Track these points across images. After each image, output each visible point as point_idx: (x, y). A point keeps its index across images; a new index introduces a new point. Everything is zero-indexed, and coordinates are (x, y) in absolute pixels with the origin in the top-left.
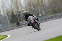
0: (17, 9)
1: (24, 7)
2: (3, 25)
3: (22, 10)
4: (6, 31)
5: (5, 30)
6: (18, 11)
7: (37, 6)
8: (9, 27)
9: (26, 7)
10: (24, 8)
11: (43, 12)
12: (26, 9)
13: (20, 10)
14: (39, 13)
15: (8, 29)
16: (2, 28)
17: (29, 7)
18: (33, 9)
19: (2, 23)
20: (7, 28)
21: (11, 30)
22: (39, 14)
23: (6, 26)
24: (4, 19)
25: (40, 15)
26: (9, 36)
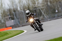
0: (34, 5)
4: (23, 26)
5: (21, 26)
6: (34, 7)
8: (25, 23)
9: (43, 3)
10: (41, 4)
11: (60, 8)
12: (43, 5)
13: (36, 6)
15: (24, 24)
16: (18, 23)
17: (45, 3)
18: (50, 5)
19: (18, 18)
21: (27, 25)
22: (55, 11)
23: (22, 21)
24: (20, 15)
25: (57, 11)
26: (25, 31)
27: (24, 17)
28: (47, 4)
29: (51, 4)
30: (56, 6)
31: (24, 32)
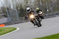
0: (26, 4)
1: (33, 2)
2: (12, 18)
3: (31, 5)
5: (14, 23)
6: (27, 6)
7: (45, 2)
8: (17, 21)
9: (35, 2)
11: (51, 8)
12: (35, 4)
14: (47, 8)
16: (11, 21)
17: (38, 3)
19: (11, 16)
20: (16, 21)
21: (20, 23)
23: (15, 19)
24: (13, 13)
27: (17, 15)
28: (39, 4)
29: (43, 4)
30: (48, 6)
31: (16, 29)
